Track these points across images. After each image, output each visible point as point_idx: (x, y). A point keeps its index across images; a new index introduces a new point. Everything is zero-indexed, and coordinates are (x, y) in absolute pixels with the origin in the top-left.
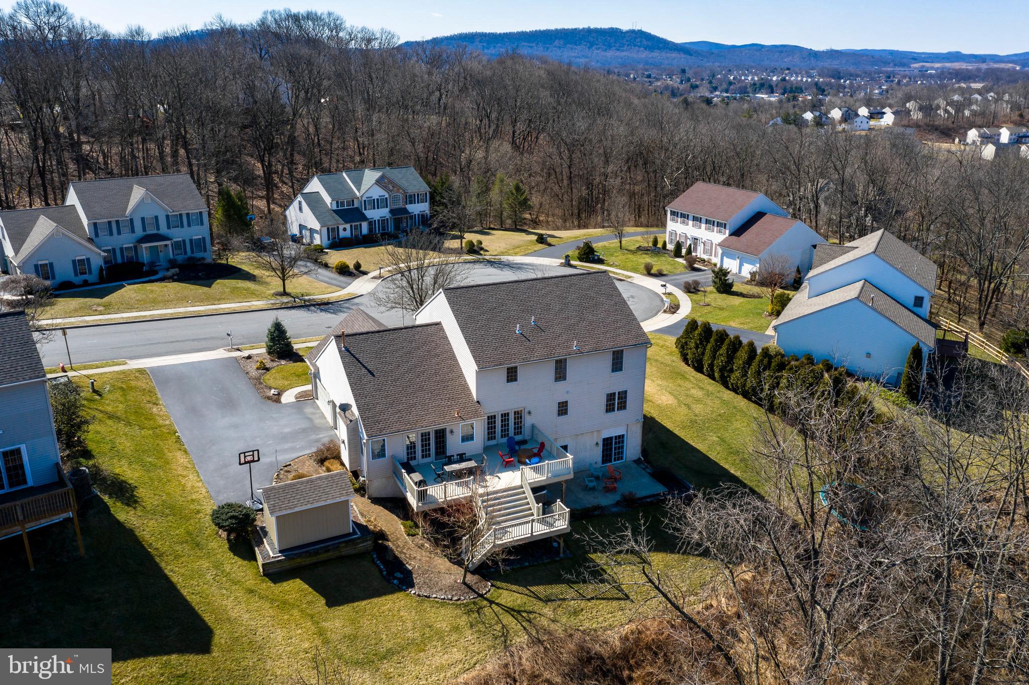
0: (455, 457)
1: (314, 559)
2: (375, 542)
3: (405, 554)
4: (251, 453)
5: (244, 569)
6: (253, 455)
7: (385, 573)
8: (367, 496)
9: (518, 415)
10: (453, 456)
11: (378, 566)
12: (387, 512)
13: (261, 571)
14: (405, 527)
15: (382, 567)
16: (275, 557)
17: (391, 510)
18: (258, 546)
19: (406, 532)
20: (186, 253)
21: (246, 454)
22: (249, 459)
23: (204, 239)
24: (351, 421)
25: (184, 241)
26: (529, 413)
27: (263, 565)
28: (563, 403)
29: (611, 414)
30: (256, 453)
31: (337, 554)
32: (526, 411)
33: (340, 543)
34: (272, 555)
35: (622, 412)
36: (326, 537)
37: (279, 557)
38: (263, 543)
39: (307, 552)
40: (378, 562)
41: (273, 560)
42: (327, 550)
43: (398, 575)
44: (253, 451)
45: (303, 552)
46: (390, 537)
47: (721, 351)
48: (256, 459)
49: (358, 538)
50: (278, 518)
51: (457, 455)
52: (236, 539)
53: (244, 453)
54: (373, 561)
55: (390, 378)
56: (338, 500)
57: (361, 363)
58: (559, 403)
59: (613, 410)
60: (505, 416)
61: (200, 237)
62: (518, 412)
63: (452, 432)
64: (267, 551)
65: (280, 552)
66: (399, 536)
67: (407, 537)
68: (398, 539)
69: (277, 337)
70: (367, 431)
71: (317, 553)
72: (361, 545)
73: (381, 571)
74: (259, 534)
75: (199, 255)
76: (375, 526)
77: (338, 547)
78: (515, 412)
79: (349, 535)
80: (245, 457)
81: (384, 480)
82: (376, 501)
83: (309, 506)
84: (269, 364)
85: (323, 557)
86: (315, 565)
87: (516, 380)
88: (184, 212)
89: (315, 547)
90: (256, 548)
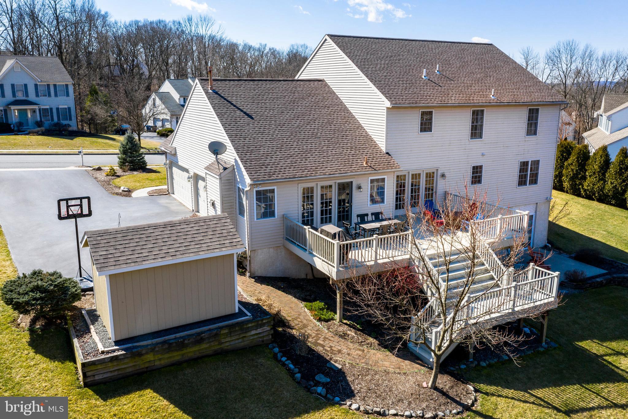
0: (370, 216)
1: (176, 356)
2: (274, 328)
3: (323, 346)
4: (78, 202)
5: (50, 375)
6: (81, 205)
7: (298, 375)
8: (248, 274)
9: (430, 176)
10: (367, 215)
11: (284, 364)
12: (280, 293)
13: (81, 378)
14: (311, 310)
15: (291, 366)
16: (108, 352)
17: (285, 290)
18: (79, 336)
19: (315, 316)
20: (52, 119)
21: (71, 203)
22: (75, 210)
23: (69, 109)
24: (225, 169)
25: (51, 109)
26: (443, 176)
27: (83, 365)
28: (477, 167)
29: (523, 188)
30: (85, 202)
31: (215, 346)
32: (440, 172)
33: (221, 328)
34: (101, 348)
35: (534, 186)
36: (196, 319)
37: (114, 351)
38: (88, 331)
39: (164, 342)
40: (284, 359)
41: (103, 357)
42: (199, 339)
43: (321, 378)
44: (81, 199)
45: (157, 344)
46: (292, 324)
47: (570, 161)
48: (86, 212)
49: (248, 321)
50: (113, 279)
51: (372, 214)
52: (44, 328)
53: (67, 200)
54: (275, 356)
55: (273, 122)
56: (217, 253)
57: (235, 106)
58: (474, 167)
59: (525, 184)
60: (416, 176)
61: (66, 107)
62: (430, 174)
63: (359, 188)
64: (94, 342)
65: (117, 343)
66: (305, 322)
67: (318, 323)
68: (305, 326)
69: (129, 149)
70: (250, 174)
71: (181, 345)
72: (253, 332)
73: (292, 374)
74: (85, 320)
75: (64, 122)
76: (270, 306)
77: (217, 335)
78: (427, 174)
79: (233, 316)
80: (68, 207)
81: (271, 250)
82: (261, 280)
83: (169, 261)
84: (119, 172)
85: (192, 351)
86: (178, 365)
87: (430, 130)
88: (52, 83)
89: (178, 335)
90: (76, 341)
